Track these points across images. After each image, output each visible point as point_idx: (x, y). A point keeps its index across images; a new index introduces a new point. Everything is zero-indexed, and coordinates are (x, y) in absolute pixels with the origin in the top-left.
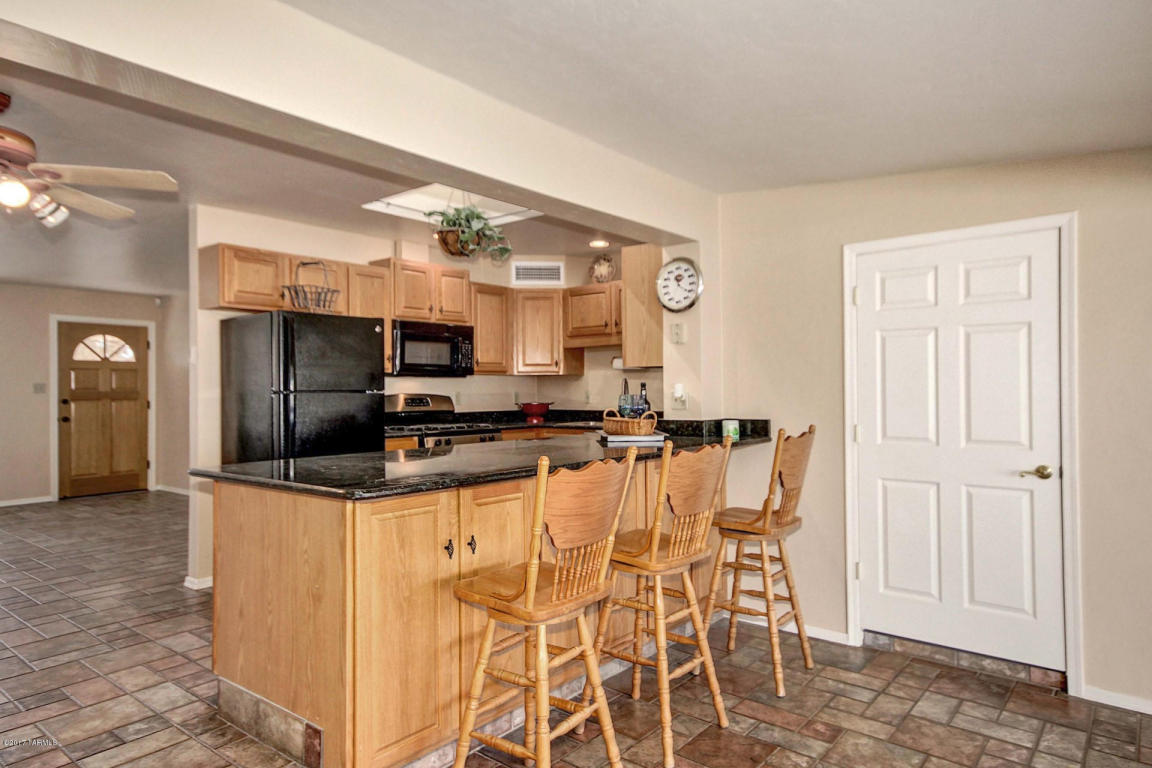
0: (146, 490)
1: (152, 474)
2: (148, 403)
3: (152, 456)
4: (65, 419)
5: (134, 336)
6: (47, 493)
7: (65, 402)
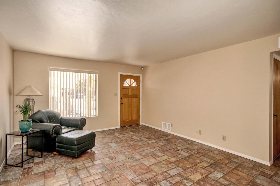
0: (139, 124)
1: (141, 119)
2: (140, 99)
3: (141, 115)
4: (121, 104)
5: (137, 79)
6: (118, 126)
7: (121, 98)
